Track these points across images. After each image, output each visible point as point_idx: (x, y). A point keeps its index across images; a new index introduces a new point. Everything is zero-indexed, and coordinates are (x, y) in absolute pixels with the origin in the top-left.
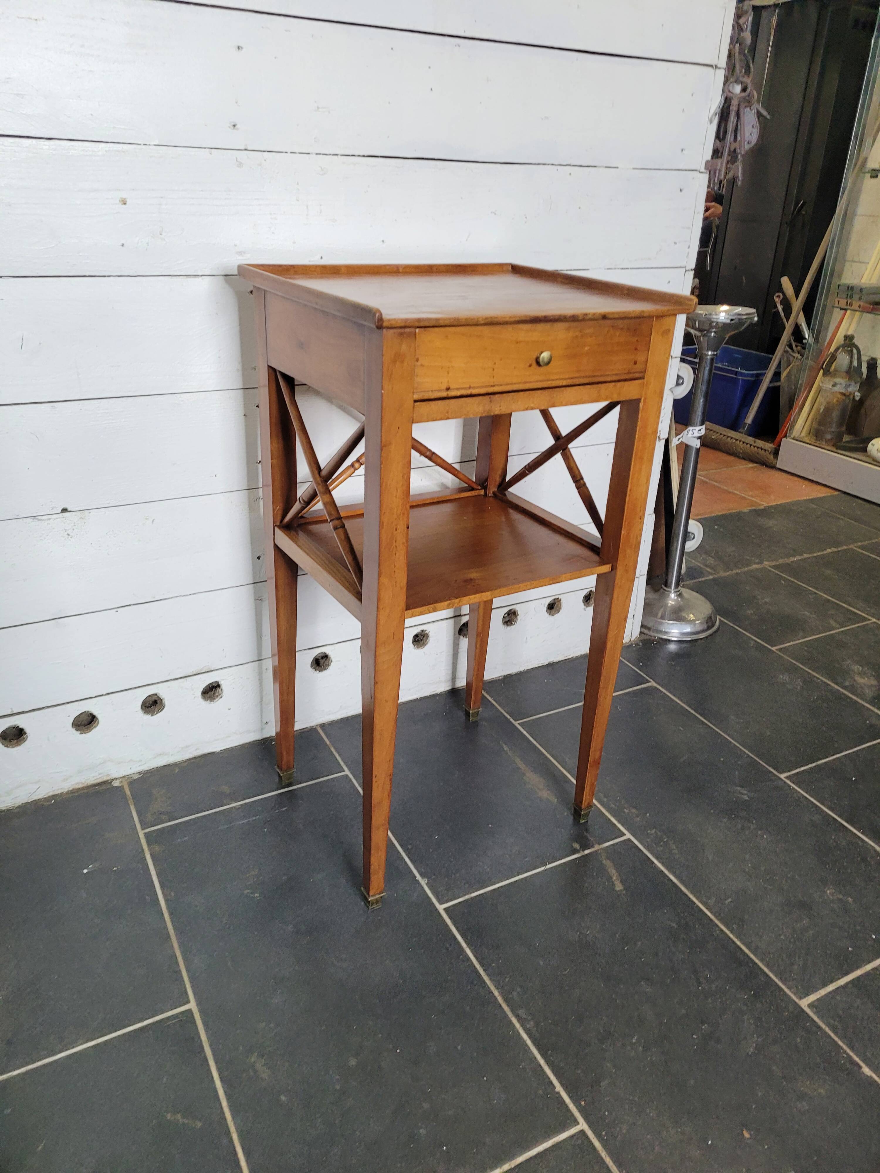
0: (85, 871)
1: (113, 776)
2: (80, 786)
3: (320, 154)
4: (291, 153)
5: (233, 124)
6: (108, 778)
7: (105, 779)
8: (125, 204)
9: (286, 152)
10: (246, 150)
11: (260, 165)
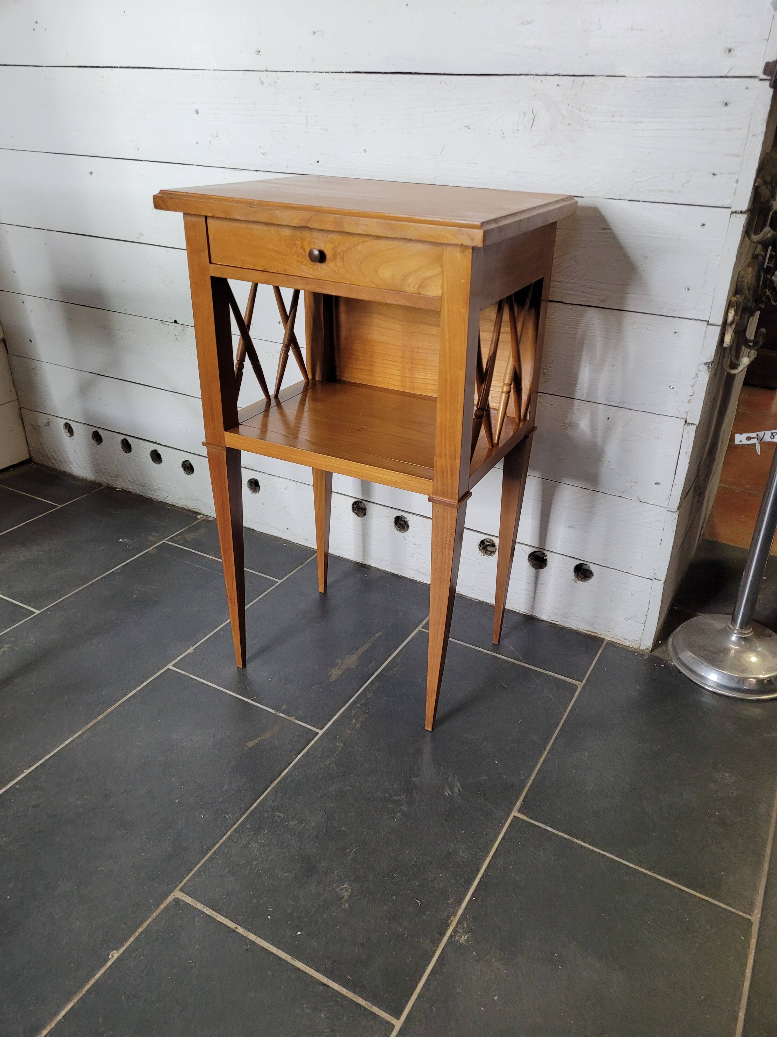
0: (121, 540)
1: (203, 512)
2: (186, 508)
3: (316, 72)
4: (296, 72)
5: (258, 51)
6: (200, 512)
7: (198, 511)
8: (198, 113)
9: (293, 72)
10: (266, 71)
11: (275, 82)
